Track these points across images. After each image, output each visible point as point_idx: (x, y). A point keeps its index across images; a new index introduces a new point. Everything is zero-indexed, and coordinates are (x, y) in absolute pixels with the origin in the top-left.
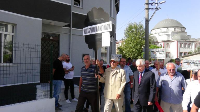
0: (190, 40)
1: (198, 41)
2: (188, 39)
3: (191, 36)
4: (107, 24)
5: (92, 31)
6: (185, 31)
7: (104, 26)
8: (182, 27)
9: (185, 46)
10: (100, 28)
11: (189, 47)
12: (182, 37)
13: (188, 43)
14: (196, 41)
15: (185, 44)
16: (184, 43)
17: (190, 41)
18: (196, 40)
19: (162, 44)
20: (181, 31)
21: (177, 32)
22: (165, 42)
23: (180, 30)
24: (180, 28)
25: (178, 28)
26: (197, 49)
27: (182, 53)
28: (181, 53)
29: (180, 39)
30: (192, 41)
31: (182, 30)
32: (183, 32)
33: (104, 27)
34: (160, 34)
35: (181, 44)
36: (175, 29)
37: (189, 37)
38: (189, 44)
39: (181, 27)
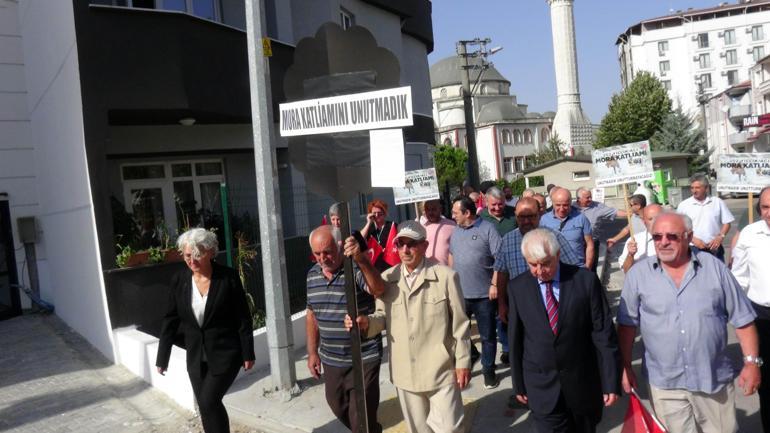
0: (526, 119)
1: (545, 121)
2: (520, 116)
3: (526, 106)
4: (392, 98)
5: (325, 121)
6: (508, 94)
7: (378, 103)
8: (500, 79)
9: (516, 140)
10: (360, 112)
11: (526, 139)
12: (505, 110)
13: (522, 129)
14: (541, 121)
15: (516, 132)
16: (511, 129)
17: (528, 121)
18: (542, 117)
19: (453, 136)
20: (500, 93)
21: (490, 98)
22: (460, 132)
23: (497, 91)
24: (497, 85)
25: (491, 84)
26: (548, 145)
27: (509, 159)
28: (507, 160)
29: (501, 118)
30: (532, 121)
31: (503, 91)
32: (504, 94)
33: (379, 108)
34: (443, 106)
35: (505, 133)
36: (482, 87)
37: (522, 110)
38: (527, 132)
39: (499, 81)
